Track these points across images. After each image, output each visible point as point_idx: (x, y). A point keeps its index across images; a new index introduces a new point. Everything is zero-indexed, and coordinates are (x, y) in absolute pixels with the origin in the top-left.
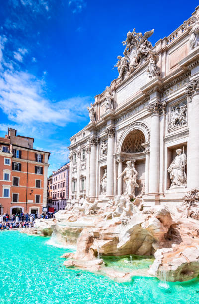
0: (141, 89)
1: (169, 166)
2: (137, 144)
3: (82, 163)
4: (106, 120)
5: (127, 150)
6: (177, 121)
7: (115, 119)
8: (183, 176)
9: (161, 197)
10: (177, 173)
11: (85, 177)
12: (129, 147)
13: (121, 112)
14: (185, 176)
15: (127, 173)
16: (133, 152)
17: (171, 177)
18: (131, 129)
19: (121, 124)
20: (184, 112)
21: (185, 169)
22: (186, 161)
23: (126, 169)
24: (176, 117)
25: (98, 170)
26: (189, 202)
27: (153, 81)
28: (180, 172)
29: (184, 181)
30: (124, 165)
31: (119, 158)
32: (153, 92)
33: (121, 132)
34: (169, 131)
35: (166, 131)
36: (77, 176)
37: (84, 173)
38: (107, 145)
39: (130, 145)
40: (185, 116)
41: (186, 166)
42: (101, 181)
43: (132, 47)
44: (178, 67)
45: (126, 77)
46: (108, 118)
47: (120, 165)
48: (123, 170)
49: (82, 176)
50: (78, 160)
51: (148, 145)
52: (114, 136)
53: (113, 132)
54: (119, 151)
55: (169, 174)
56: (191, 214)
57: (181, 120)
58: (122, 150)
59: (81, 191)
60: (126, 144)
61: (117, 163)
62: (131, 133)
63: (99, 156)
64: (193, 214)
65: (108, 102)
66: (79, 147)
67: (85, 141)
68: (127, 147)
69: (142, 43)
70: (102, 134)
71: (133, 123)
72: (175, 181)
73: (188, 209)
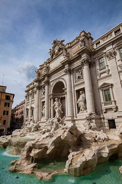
0: (61, 63)
1: (77, 100)
2: (61, 89)
4: (44, 77)
5: (56, 92)
6: (79, 77)
7: (49, 76)
8: (85, 105)
9: (75, 119)
10: (81, 104)
11: (34, 108)
13: (51, 73)
15: (56, 104)
16: (59, 93)
17: (79, 106)
18: (57, 81)
19: (52, 79)
20: (82, 73)
21: (85, 102)
22: (85, 97)
23: (55, 102)
24: (78, 75)
25: (41, 104)
26: (89, 121)
27: (66, 59)
28: (83, 103)
31: (51, 96)
33: (52, 82)
34: (76, 82)
35: (74, 82)
37: (33, 106)
38: (45, 90)
42: (42, 110)
43: (56, 46)
44: (76, 54)
45: (54, 58)
46: (46, 76)
47: (52, 100)
51: (66, 89)
52: (49, 85)
53: (48, 83)
54: (51, 93)
56: (91, 127)
57: (81, 77)
58: (53, 92)
59: (31, 117)
60: (55, 89)
62: (57, 83)
64: (92, 128)
65: (45, 68)
66: (31, 91)
67: (34, 88)
68: (56, 90)
69: (60, 44)
70: (42, 84)
71: (58, 78)
72: (81, 108)
73: (89, 124)
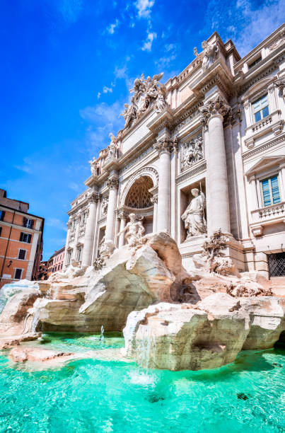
2: (145, 197)
3: (81, 229)
4: (108, 170)
5: (133, 205)
6: (192, 158)
7: (119, 170)
8: (203, 223)
10: (193, 219)
11: (83, 245)
12: (136, 201)
13: (126, 160)
14: (205, 222)
15: (130, 228)
16: (140, 207)
17: (186, 225)
18: (137, 177)
19: (125, 175)
21: (204, 214)
22: (205, 203)
23: (129, 224)
24: (190, 153)
25: (97, 233)
26: (212, 251)
28: (197, 218)
29: (203, 230)
30: (128, 220)
31: (122, 213)
32: (162, 128)
33: (125, 183)
34: (182, 171)
35: (179, 171)
36: (73, 245)
39: (136, 198)
40: (201, 149)
41: (205, 210)
43: (140, 94)
45: (133, 124)
46: (111, 168)
47: (123, 222)
48: (126, 225)
49: (79, 243)
50: (77, 226)
52: (118, 189)
53: (116, 184)
54: (122, 205)
55: (183, 223)
56: (216, 267)
57: (196, 155)
58: (126, 204)
60: (131, 197)
61: (119, 220)
62: (136, 183)
63: (99, 215)
64: (220, 268)
65: (111, 150)
66: (80, 211)
68: (133, 202)
69: (150, 87)
70: (104, 189)
71: (139, 170)
72: (192, 230)
73: (211, 260)
